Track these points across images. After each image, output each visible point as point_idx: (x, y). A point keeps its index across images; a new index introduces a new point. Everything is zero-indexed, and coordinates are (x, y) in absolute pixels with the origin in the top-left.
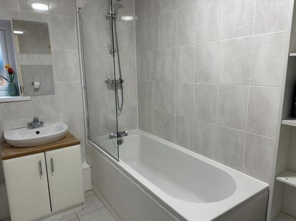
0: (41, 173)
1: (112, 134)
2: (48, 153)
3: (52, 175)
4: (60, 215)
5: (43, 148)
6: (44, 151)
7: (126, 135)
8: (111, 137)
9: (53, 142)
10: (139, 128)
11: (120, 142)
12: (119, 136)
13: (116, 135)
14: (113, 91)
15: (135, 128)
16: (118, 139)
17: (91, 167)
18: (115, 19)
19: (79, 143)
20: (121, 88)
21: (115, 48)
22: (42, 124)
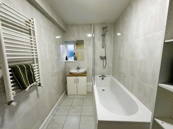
0: (75, 82)
1: (100, 76)
2: (77, 77)
4: (79, 96)
6: (76, 76)
7: (106, 77)
9: (80, 74)
11: (103, 79)
12: (103, 77)
13: (101, 76)
14: (102, 60)
15: (111, 75)
16: (102, 77)
17: (92, 85)
18: (105, 36)
19: (86, 76)
20: (106, 59)
21: (104, 46)
22: (80, 69)
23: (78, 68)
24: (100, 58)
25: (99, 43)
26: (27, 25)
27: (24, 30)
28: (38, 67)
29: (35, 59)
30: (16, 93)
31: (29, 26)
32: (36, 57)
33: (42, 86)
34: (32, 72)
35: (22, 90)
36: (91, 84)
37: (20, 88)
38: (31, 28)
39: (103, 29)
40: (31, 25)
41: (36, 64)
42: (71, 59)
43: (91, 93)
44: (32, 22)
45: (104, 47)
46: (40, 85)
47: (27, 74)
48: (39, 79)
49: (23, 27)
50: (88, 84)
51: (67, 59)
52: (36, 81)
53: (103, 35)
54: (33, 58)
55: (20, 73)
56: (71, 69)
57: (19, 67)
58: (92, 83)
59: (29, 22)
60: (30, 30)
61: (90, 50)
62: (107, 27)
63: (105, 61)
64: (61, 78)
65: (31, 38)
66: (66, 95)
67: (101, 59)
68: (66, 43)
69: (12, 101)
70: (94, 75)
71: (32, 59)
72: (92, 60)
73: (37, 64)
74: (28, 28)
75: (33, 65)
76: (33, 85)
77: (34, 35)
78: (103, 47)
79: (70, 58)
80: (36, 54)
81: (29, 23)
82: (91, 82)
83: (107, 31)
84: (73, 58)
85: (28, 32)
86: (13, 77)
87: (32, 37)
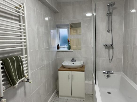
0: (69, 79)
1: (104, 71)
3: (73, 81)
4: (75, 99)
5: (71, 70)
6: (71, 71)
7: (112, 73)
8: (104, 73)
9: (75, 69)
10: (123, 72)
11: (108, 76)
12: (109, 73)
13: (106, 72)
14: (108, 50)
15: (120, 71)
16: (107, 74)
17: (93, 84)
18: (111, 15)
19: (84, 71)
20: (113, 48)
21: (110, 29)
22: (75, 61)
23: (73, 60)
24: (104, 47)
25: (102, 26)
26: (17, 11)
27: (14, 17)
28: (26, 59)
29: (24, 50)
30: (6, 89)
31: (19, 12)
32: (26, 47)
33: (30, 82)
34: (21, 65)
35: (11, 85)
36: (91, 82)
37: (10, 83)
38: (21, 14)
39: (109, 6)
40: (20, 11)
41: (24, 56)
42: (64, 48)
43: (91, 95)
44: (23, 7)
45: (110, 31)
46: (28, 80)
47: (16, 67)
48: (27, 74)
49: (13, 14)
50: (87, 82)
51: (58, 48)
52: (25, 75)
53: (109, 15)
54: (22, 49)
55: (10, 66)
56: (63, 61)
57: (9, 60)
58: (93, 82)
59: (20, 7)
60: (19, 17)
61: (90, 36)
62: (114, 4)
63: (111, 51)
64: (52, 73)
65: (20, 25)
66: (56, 95)
67: (106, 48)
68: (58, 27)
69: (2, 97)
70: (95, 70)
71: (20, 49)
72: (92, 49)
73: (26, 56)
74: (18, 14)
75: (22, 57)
76: (21, 81)
77: (24, 22)
78: (108, 31)
79: (63, 46)
80: (25, 44)
81: (19, 9)
82: (90, 81)
83: (115, 8)
84: (66, 46)
85: (18, 19)
86: (4, 70)
87: (22, 24)
